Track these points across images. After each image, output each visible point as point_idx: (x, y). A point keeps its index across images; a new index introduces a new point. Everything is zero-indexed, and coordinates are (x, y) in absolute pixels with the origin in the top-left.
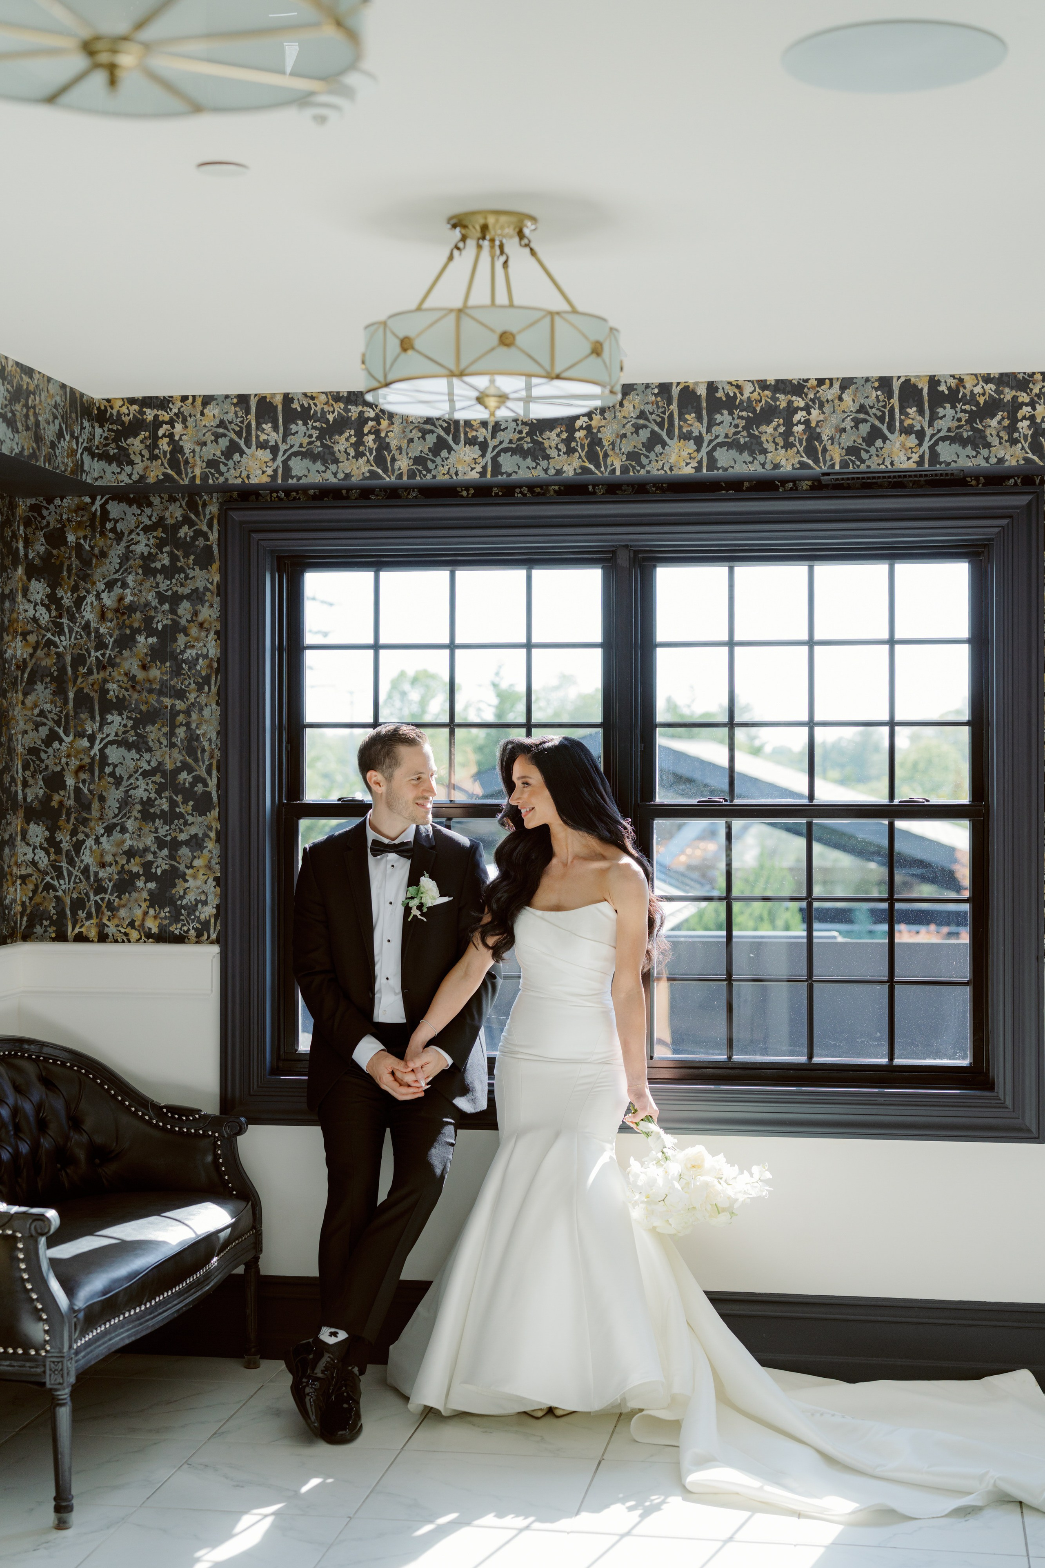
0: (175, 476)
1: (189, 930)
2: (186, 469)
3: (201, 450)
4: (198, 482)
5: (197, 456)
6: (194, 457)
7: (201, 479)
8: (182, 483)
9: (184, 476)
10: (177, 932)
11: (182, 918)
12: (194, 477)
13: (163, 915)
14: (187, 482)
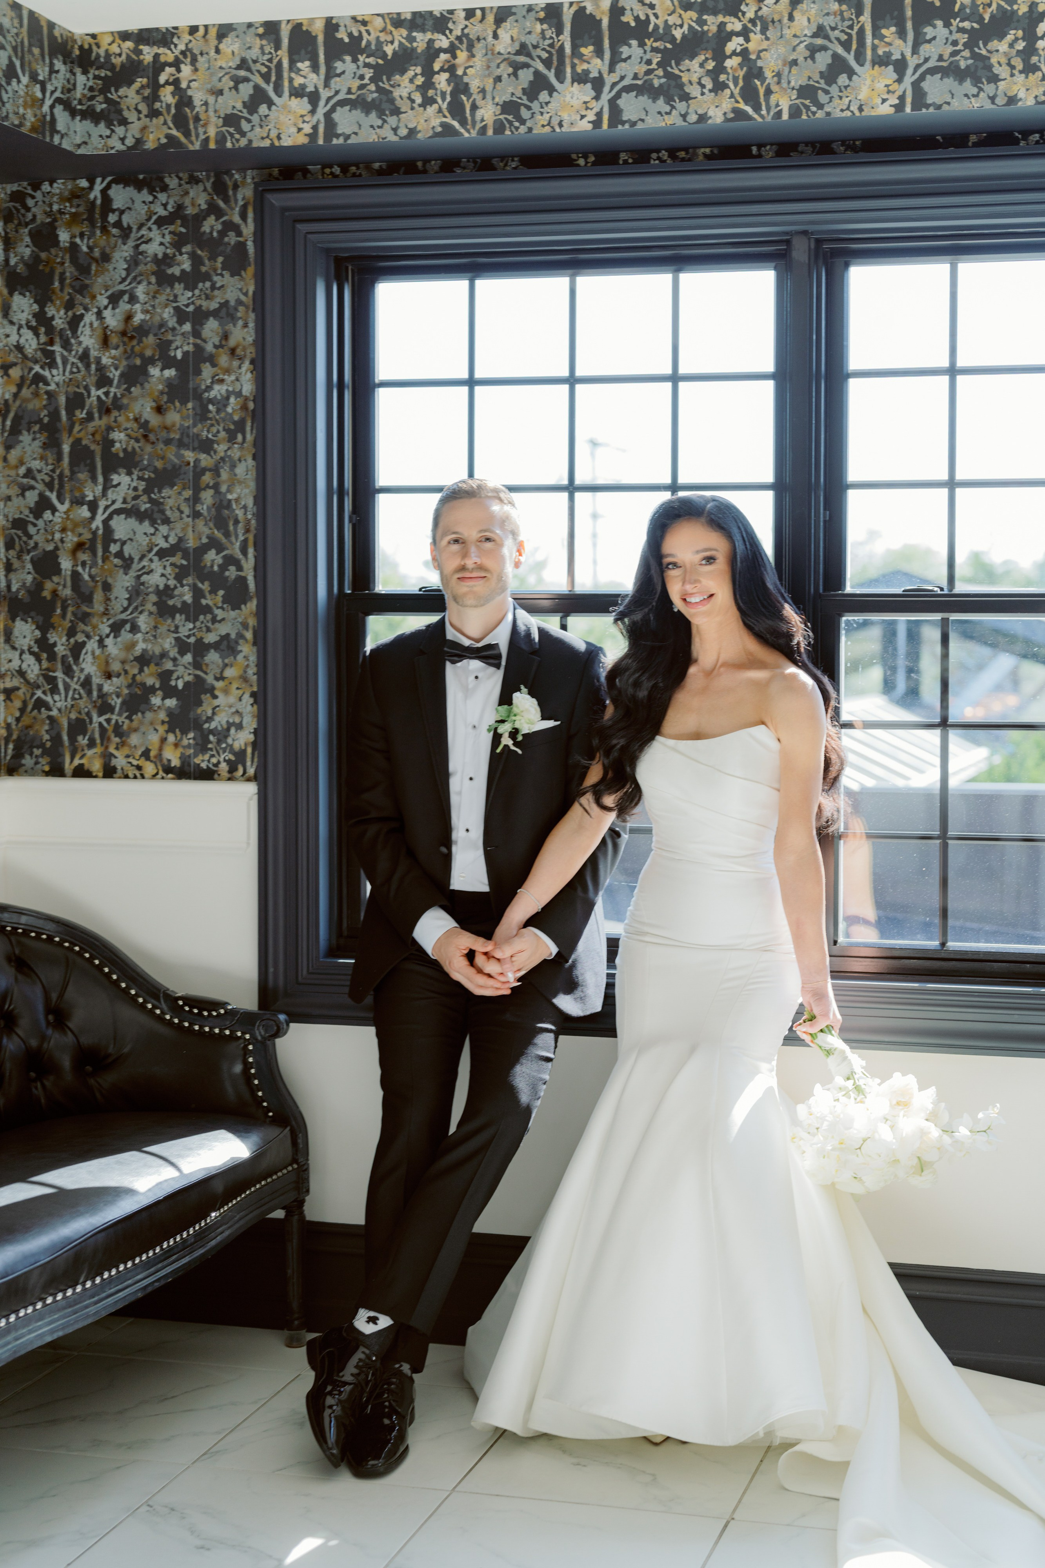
0: (183, 139)
1: (219, 762)
2: (196, 128)
3: (216, 101)
4: (212, 146)
5: (211, 110)
6: (206, 111)
7: (217, 142)
8: (191, 148)
9: (193, 138)
10: (204, 765)
11: (210, 746)
12: (207, 140)
13: (185, 742)
14: (197, 146)
